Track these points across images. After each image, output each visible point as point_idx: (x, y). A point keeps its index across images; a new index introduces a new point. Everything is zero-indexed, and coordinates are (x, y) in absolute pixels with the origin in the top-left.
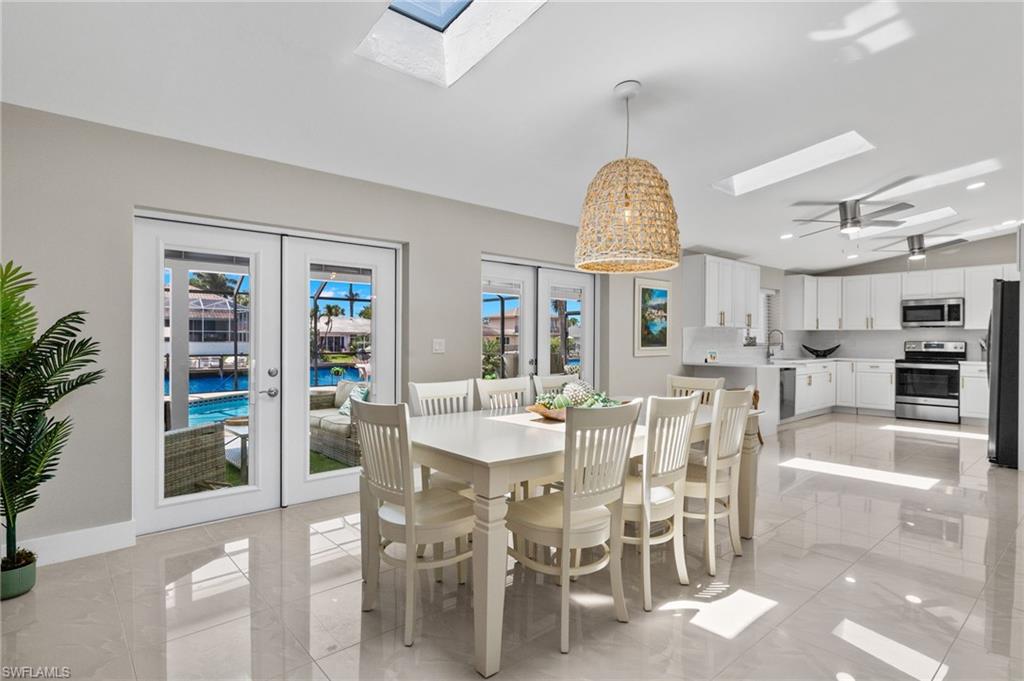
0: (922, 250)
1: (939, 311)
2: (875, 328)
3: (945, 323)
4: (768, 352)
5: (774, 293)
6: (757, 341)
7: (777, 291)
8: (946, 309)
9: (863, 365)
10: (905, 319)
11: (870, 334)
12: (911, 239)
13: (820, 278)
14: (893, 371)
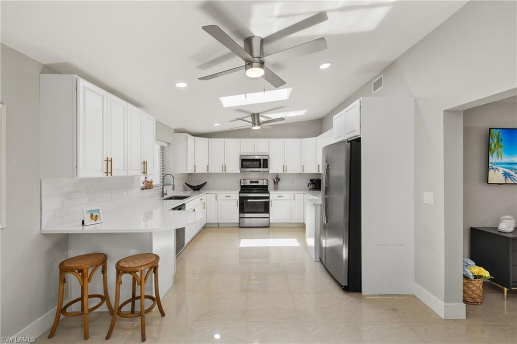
0: (259, 123)
1: (258, 162)
2: (227, 172)
3: (261, 169)
4: (163, 192)
5: (166, 145)
6: (154, 183)
7: (169, 144)
8: (262, 161)
9: (222, 195)
10: (242, 166)
11: (224, 175)
12: (253, 115)
13: (197, 138)
14: (238, 198)
